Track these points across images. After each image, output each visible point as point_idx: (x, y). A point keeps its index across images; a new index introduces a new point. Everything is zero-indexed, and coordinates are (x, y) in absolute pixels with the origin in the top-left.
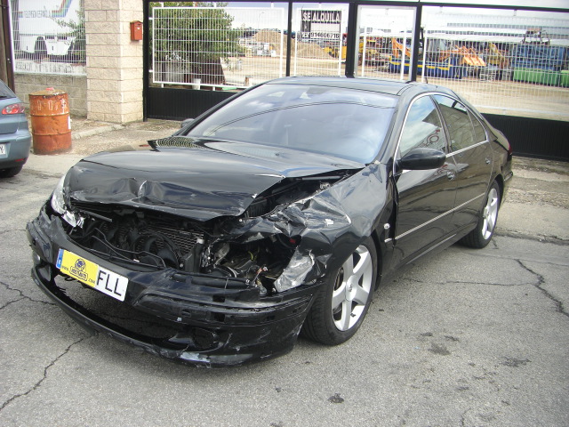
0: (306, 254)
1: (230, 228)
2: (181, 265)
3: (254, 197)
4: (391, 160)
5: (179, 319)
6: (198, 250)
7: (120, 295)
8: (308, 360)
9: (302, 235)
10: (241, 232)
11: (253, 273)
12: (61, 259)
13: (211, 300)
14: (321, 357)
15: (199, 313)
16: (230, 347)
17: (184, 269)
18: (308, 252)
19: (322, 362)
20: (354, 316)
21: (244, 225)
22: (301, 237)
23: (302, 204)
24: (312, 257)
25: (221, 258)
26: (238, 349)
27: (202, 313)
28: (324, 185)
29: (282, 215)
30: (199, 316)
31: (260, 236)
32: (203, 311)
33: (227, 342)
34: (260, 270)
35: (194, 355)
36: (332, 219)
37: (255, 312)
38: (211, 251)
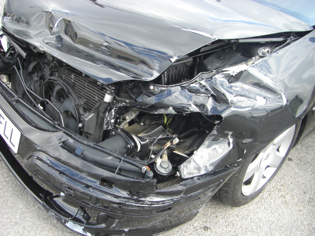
0: (226, 136)
1: (139, 94)
2: (80, 125)
3: (173, 60)
5: (62, 194)
6: (102, 109)
7: (14, 146)
8: (208, 225)
9: (223, 115)
10: (152, 100)
13: (98, 183)
14: (221, 221)
15: (82, 195)
16: (117, 229)
17: (83, 129)
18: (228, 134)
19: (221, 229)
20: (265, 177)
21: (155, 93)
22: (222, 118)
23: (232, 76)
24: (231, 140)
25: (128, 121)
26: (126, 230)
27: (85, 196)
28: (263, 50)
29: (204, 86)
30: (83, 198)
31: (171, 110)
32: (87, 194)
33: (114, 225)
34: (168, 144)
35: (79, 227)
36: (264, 98)
37: (147, 205)
38: (115, 114)
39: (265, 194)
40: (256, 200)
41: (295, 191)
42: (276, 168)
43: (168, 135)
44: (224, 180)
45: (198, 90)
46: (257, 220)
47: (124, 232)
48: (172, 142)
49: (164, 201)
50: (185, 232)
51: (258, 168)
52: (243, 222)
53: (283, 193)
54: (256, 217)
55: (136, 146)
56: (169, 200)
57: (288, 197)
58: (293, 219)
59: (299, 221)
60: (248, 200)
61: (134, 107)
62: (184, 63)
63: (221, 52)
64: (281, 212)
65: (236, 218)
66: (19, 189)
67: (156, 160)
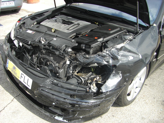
0: (118, 73)
2: (58, 75)
4: (160, 23)
5: (54, 104)
6: (66, 67)
7: (29, 86)
8: (114, 115)
9: (117, 65)
11: (92, 79)
12: (8, 63)
13: (69, 97)
14: (119, 113)
15: (63, 103)
16: (77, 117)
17: (59, 76)
18: (119, 72)
19: (120, 116)
20: (136, 92)
21: (89, 58)
22: (116, 66)
23: (119, 49)
24: (121, 75)
25: (77, 71)
26: (81, 117)
27: (64, 103)
28: (130, 37)
29: (108, 54)
30: (63, 104)
31: (96, 65)
32: (65, 102)
33: (76, 115)
34: (95, 79)
35: (61, 118)
36: (132, 56)
37: (90, 104)
38: (72, 68)
39: (136, 100)
40: (133, 103)
41: (150, 98)
42: (140, 88)
43: (94, 76)
44: (120, 92)
45: (106, 55)
46: (135, 111)
47: (80, 118)
48: (96, 78)
49: (97, 102)
50: (105, 119)
51: (133, 88)
52: (129, 112)
53: (145, 99)
54: (134, 110)
55: (82, 81)
56: (99, 101)
57: (147, 101)
58: (150, 109)
59: (153, 110)
60: (130, 103)
61: (80, 65)
62: (98, 45)
63: (112, 39)
64: (145, 107)
65: (126, 111)
66: (29, 107)
67: (91, 86)
